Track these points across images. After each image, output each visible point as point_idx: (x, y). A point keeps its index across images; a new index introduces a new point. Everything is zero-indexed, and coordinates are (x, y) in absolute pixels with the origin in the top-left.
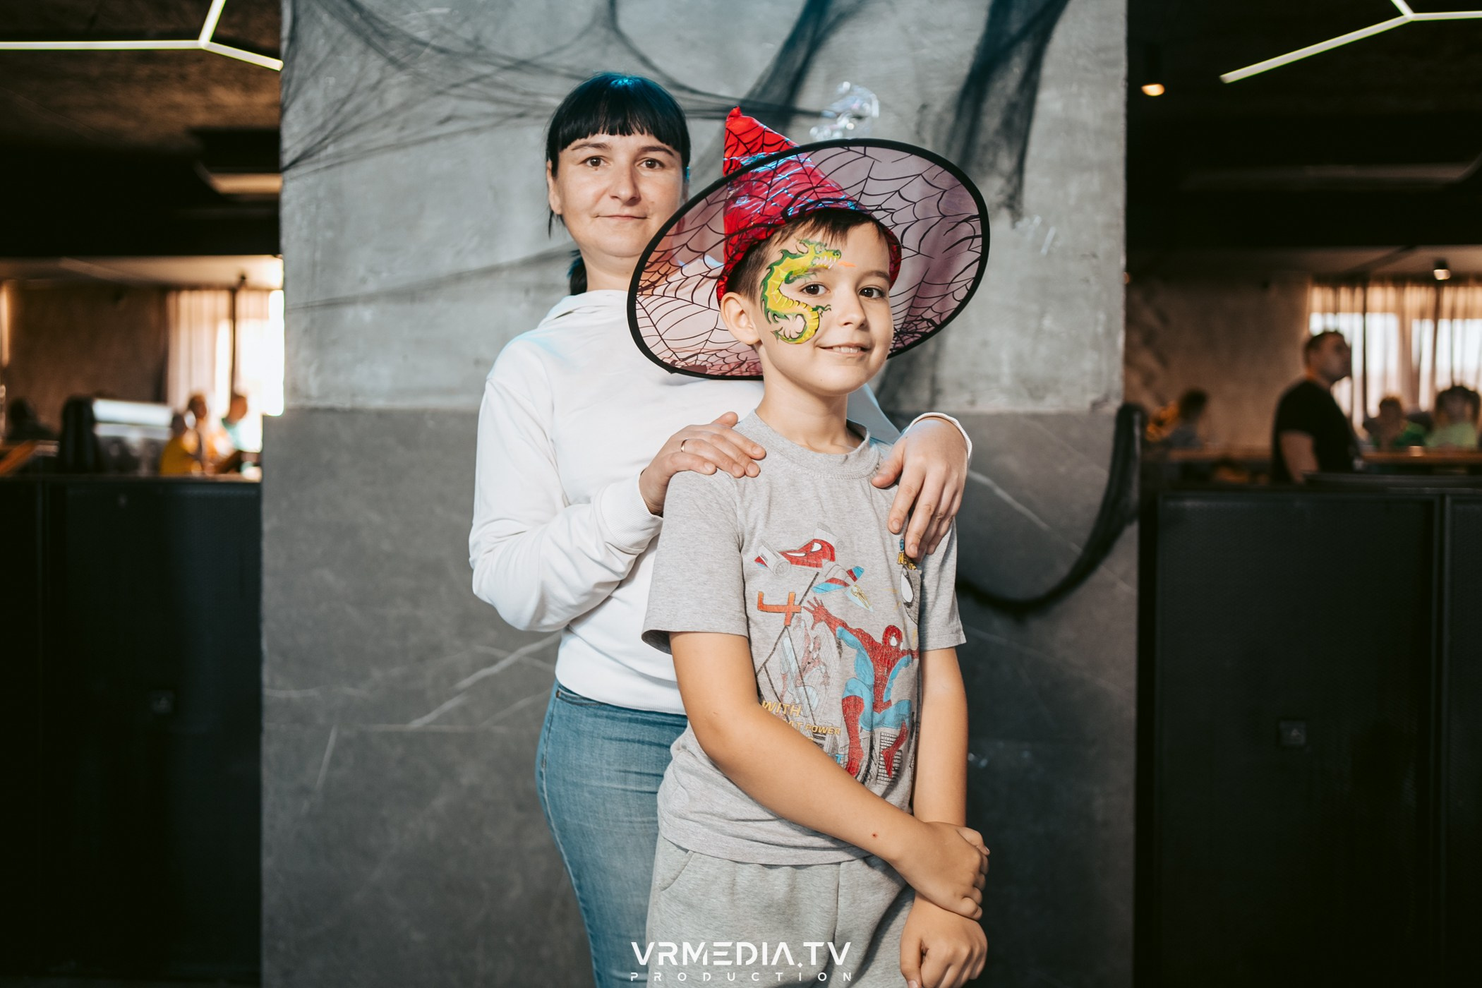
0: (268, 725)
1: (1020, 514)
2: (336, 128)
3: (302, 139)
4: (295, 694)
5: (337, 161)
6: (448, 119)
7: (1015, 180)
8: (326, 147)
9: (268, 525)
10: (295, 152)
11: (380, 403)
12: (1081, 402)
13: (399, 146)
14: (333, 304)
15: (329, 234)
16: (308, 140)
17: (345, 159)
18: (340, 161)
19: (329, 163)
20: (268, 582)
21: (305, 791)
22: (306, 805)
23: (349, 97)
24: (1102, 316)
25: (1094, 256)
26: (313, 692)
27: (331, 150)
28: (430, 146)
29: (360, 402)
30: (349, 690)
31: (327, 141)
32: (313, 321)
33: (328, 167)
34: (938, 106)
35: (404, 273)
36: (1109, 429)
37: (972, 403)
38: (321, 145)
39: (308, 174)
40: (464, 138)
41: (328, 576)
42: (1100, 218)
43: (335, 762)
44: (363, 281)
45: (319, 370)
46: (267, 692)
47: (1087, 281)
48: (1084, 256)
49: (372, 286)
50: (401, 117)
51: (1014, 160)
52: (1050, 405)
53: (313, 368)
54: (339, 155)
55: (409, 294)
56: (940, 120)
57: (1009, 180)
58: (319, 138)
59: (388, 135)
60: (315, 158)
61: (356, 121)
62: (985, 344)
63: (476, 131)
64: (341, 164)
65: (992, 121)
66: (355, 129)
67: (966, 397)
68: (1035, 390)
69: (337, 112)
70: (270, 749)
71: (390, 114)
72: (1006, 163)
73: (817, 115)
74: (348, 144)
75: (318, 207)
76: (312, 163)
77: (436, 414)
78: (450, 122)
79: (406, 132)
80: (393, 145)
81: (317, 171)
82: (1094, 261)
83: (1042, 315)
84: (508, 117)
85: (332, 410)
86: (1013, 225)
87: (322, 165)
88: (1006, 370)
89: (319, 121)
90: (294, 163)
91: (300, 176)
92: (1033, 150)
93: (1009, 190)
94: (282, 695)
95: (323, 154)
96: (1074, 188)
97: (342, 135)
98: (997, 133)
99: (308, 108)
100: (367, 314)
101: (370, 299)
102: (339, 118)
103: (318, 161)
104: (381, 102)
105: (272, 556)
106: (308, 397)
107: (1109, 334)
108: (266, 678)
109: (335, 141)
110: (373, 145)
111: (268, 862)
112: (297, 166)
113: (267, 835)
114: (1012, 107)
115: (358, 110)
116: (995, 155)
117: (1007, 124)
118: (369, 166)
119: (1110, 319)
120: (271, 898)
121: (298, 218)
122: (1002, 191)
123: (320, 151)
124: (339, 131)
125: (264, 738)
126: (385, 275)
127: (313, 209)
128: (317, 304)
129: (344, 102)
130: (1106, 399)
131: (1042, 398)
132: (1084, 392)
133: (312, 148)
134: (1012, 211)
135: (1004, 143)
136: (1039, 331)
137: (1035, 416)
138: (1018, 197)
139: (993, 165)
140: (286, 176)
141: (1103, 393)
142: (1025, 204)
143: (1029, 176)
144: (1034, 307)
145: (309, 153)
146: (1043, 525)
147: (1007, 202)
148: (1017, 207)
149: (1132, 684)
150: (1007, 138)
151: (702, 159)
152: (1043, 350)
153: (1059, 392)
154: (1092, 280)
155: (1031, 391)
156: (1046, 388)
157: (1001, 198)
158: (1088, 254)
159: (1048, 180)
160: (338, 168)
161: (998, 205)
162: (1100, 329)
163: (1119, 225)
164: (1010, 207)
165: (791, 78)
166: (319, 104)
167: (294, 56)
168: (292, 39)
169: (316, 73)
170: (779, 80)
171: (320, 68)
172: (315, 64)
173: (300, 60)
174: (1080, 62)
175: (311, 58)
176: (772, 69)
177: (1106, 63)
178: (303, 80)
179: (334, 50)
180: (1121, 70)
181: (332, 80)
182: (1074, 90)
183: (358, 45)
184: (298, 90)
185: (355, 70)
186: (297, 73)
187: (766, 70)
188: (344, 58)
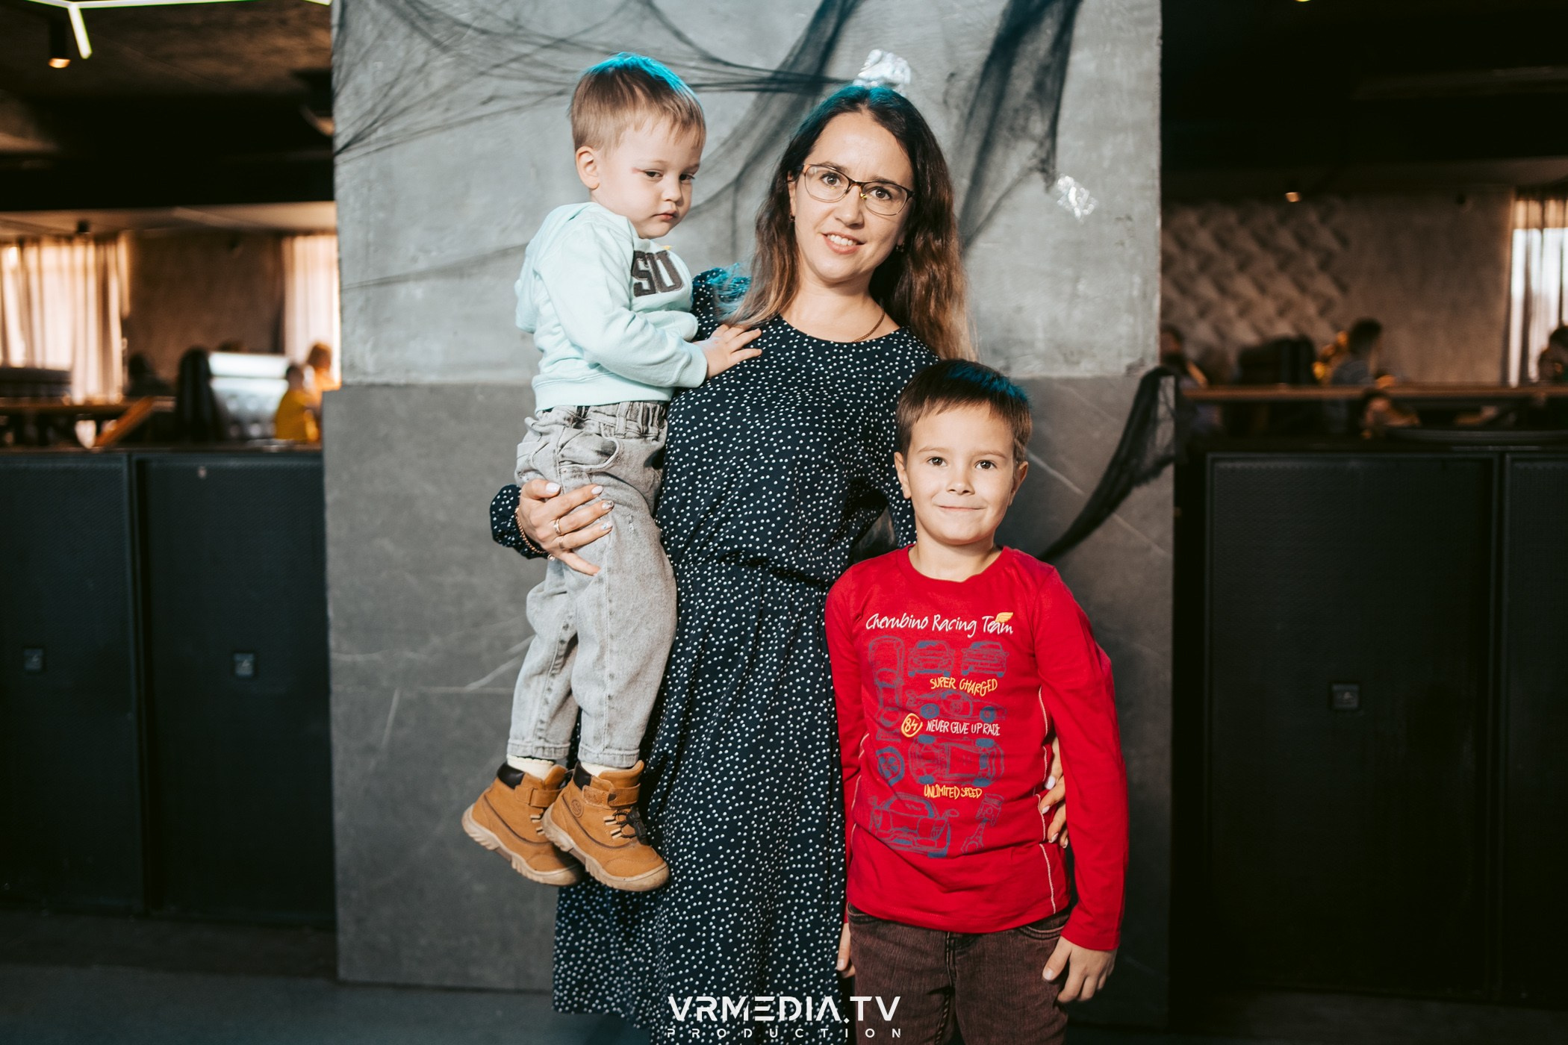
0: (337, 686)
1: (1054, 481)
2: (386, 111)
3: (353, 124)
4: (360, 658)
5: (387, 144)
6: (491, 99)
7: (1048, 144)
8: (375, 130)
9: (331, 496)
10: (347, 136)
11: (431, 378)
12: (1117, 367)
13: (445, 127)
14: (385, 282)
15: (381, 215)
16: (359, 124)
17: (394, 141)
18: (388, 143)
19: (379, 146)
20: (332, 552)
21: (370, 750)
22: (372, 763)
23: (396, 80)
24: (1137, 280)
25: (1129, 218)
26: (376, 656)
27: (381, 132)
28: (474, 125)
29: (414, 377)
30: (411, 655)
31: (376, 125)
32: (368, 300)
33: (378, 150)
34: (968, 72)
35: (452, 251)
38: (371, 128)
39: (360, 157)
40: (507, 117)
41: (387, 545)
42: (1135, 180)
43: (399, 723)
44: (414, 260)
45: (375, 347)
46: (334, 656)
47: (1122, 244)
48: (1119, 219)
49: (422, 265)
50: (445, 99)
51: (1047, 123)
52: (1085, 370)
53: (369, 346)
54: (388, 137)
55: (456, 271)
56: (971, 86)
57: (1041, 144)
58: (369, 122)
59: (434, 117)
60: (366, 141)
61: (403, 103)
62: (1019, 310)
63: (518, 109)
64: (390, 146)
65: (1022, 85)
66: (404, 111)
67: (1001, 363)
68: (1070, 355)
69: (386, 95)
70: (338, 710)
71: (435, 96)
72: (1038, 126)
74: (396, 126)
75: (370, 189)
76: (362, 146)
77: (488, 389)
78: (492, 103)
79: (450, 114)
80: (439, 127)
81: (368, 153)
82: (1129, 223)
83: (1076, 280)
84: (548, 95)
85: (387, 386)
86: (1046, 187)
87: (373, 147)
88: (1040, 335)
89: (369, 105)
90: (346, 147)
91: (352, 159)
92: (1065, 113)
93: (1044, 155)
94: (347, 658)
95: (373, 137)
96: (1108, 151)
97: (391, 118)
98: (1029, 96)
99: (358, 92)
100: (418, 291)
101: (421, 276)
102: (387, 102)
103: (368, 144)
104: (428, 84)
105: (335, 527)
106: (365, 374)
107: (1144, 296)
108: (333, 642)
109: (383, 124)
110: (420, 127)
111: (339, 816)
112: (349, 151)
113: (338, 791)
114: (1044, 69)
115: (405, 93)
116: (1027, 119)
117: (1039, 87)
118: (417, 147)
119: (1145, 282)
120: (343, 850)
121: (351, 200)
122: (1034, 155)
123: (370, 134)
124: (387, 114)
125: (333, 699)
126: (434, 254)
127: (365, 190)
128: (372, 283)
129: (392, 85)
130: (1139, 365)
131: (1078, 363)
132: (1119, 355)
133: (363, 131)
134: (1045, 175)
135: (1036, 106)
136: (1074, 295)
137: (1068, 381)
138: (1051, 161)
139: (1024, 129)
140: (339, 159)
141: (1139, 356)
142: (1058, 168)
143: (1062, 140)
144: (1068, 272)
145: (361, 137)
146: (1077, 490)
147: (1040, 166)
148: (1051, 171)
149: (1168, 647)
150: (1040, 101)
151: (735, 131)
152: (1078, 314)
153: (1094, 356)
154: (1127, 242)
155: (1065, 355)
156: (1081, 353)
157: (1034, 162)
158: (1122, 216)
159: (1081, 143)
160: (388, 151)
161: (1031, 170)
162: (1136, 293)
163: (1153, 187)
164: (1043, 171)
165: (821, 48)
166: (368, 89)
167: (344, 42)
168: (342, 25)
169: (365, 58)
170: (810, 49)
171: (367, 53)
172: (364, 49)
173: (349, 46)
174: (1114, 21)
175: (359, 43)
176: (803, 39)
177: (1141, 22)
178: (353, 65)
179: (381, 36)
180: (1156, 28)
181: (380, 64)
182: (1108, 49)
183: (403, 29)
184: (347, 76)
185: (401, 53)
186: (347, 59)
187: (798, 41)
188: (391, 42)
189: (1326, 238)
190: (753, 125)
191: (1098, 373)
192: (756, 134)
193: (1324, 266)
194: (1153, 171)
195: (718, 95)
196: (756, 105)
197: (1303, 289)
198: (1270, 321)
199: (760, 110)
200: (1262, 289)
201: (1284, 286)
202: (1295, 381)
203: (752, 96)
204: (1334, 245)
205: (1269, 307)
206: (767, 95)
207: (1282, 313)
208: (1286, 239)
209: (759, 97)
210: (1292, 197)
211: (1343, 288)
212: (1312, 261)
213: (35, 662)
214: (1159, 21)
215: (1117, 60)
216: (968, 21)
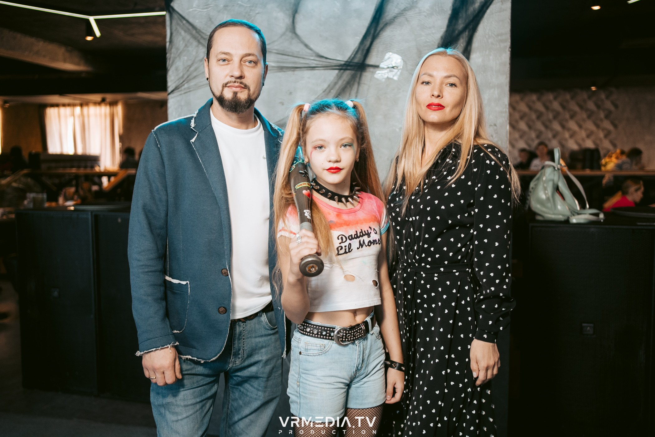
2: (188, 77)
3: (175, 82)
8: (184, 85)
10: (172, 88)
16: (177, 82)
17: (191, 89)
18: (189, 90)
19: (185, 91)
23: (192, 64)
25: (495, 125)
27: (186, 86)
31: (184, 83)
33: (185, 93)
38: (182, 84)
39: (177, 96)
42: (498, 109)
47: (492, 136)
48: (491, 125)
54: (189, 88)
58: (181, 82)
60: (180, 89)
61: (195, 74)
64: (190, 91)
66: (195, 77)
69: (188, 71)
73: (377, 67)
74: (192, 83)
75: (182, 109)
76: (179, 91)
81: (181, 94)
82: (495, 127)
87: (183, 92)
89: (181, 75)
90: (172, 91)
91: (175, 97)
95: (183, 88)
96: (486, 96)
97: (190, 80)
99: (177, 69)
102: (189, 73)
103: (181, 91)
109: (187, 82)
110: (201, 84)
112: (174, 93)
115: (196, 70)
118: (200, 92)
121: (174, 113)
123: (181, 87)
124: (189, 78)
127: (180, 110)
129: (190, 67)
133: (179, 85)
140: (170, 97)
145: (178, 88)
151: (329, 86)
154: (494, 136)
158: (492, 124)
160: (188, 93)
163: (506, 112)
165: (365, 52)
166: (181, 68)
167: (171, 48)
168: (171, 42)
169: (179, 55)
170: (360, 52)
171: (181, 53)
172: (179, 52)
173: (173, 50)
174: (490, 41)
175: (177, 49)
176: (358, 48)
177: (502, 41)
178: (175, 58)
179: (186, 46)
180: (508, 44)
181: (186, 58)
182: (487, 53)
183: (195, 43)
184: (173, 62)
185: (194, 53)
186: (172, 55)
187: (355, 49)
188: (190, 49)
189: (608, 105)
190: (336, 83)
192: (337, 87)
193: (607, 117)
194: (506, 105)
195: (323, 71)
196: (337, 75)
197: (598, 126)
198: (583, 140)
199: (339, 77)
200: (580, 126)
201: (590, 125)
202: (592, 168)
203: (337, 71)
204: (612, 108)
205: (583, 134)
206: (342, 71)
207: (588, 136)
208: (591, 105)
209: (339, 72)
210: (593, 88)
211: (615, 126)
212: (602, 115)
213: (56, 294)
214: (509, 40)
215: (491, 57)
216: (428, 40)
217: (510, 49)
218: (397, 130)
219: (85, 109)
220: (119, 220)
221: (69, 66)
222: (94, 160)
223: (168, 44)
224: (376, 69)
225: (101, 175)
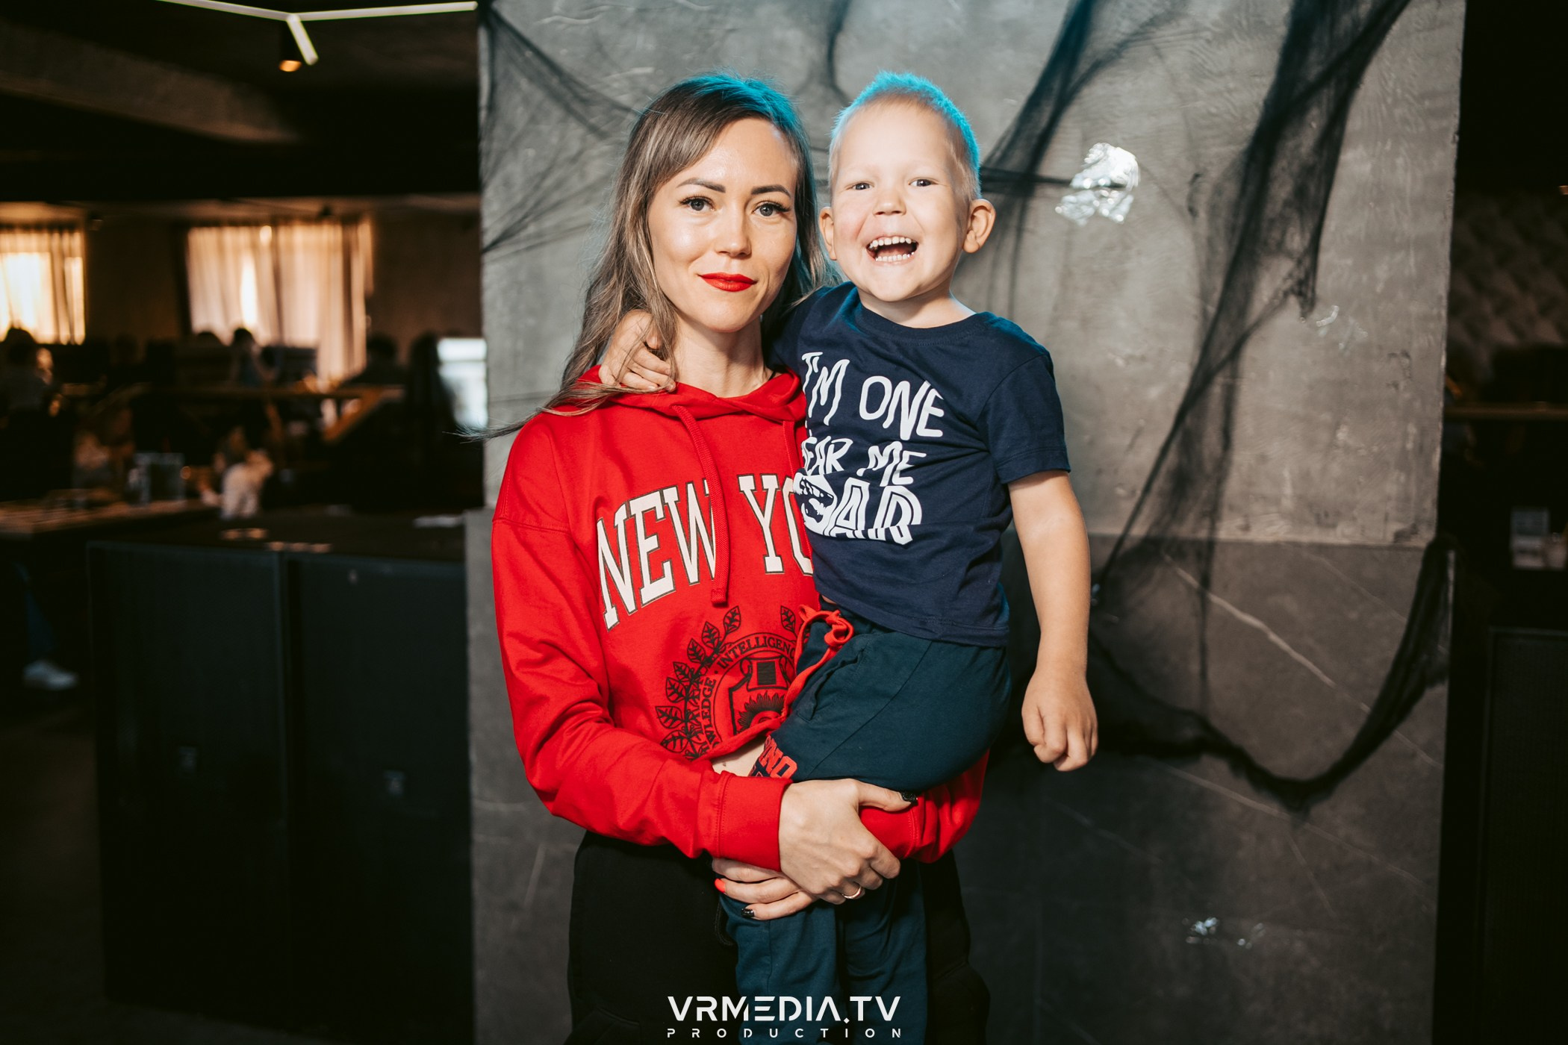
0: (479, 837)
1: (1300, 665)
2: (538, 203)
3: (502, 218)
4: (503, 808)
5: (537, 241)
7: (1307, 262)
8: (525, 227)
9: (474, 631)
10: (495, 232)
12: (1383, 533)
15: (531, 321)
16: (508, 218)
17: (546, 238)
18: (539, 242)
19: (529, 244)
21: (513, 907)
22: (515, 922)
23: (549, 171)
24: (1412, 429)
25: (1406, 355)
26: (519, 808)
27: (532, 229)
31: (527, 220)
33: (529, 248)
34: (1214, 173)
36: (1416, 568)
37: (1246, 528)
38: (522, 223)
39: (508, 256)
42: (1415, 308)
43: (543, 881)
46: (476, 803)
47: (1395, 386)
48: (1393, 355)
51: (1308, 236)
52: (1342, 535)
54: (539, 235)
56: (1218, 190)
57: (1299, 262)
58: (520, 216)
59: (591, 212)
60: (516, 238)
61: (556, 197)
62: (1263, 458)
64: (542, 244)
65: (1281, 190)
66: (556, 206)
67: (1239, 521)
68: (1323, 515)
69: (537, 187)
70: (480, 861)
71: (592, 188)
72: (1296, 241)
73: (1064, 184)
74: (549, 222)
75: (519, 292)
76: (513, 244)
80: (594, 224)
81: (517, 252)
82: (1406, 361)
83: (1336, 427)
86: (1304, 315)
87: (523, 246)
88: (1288, 490)
89: (519, 198)
90: (495, 244)
91: (501, 258)
92: (1331, 224)
93: (1302, 276)
94: (489, 807)
95: (523, 234)
96: (1382, 272)
97: (543, 213)
98: (1287, 204)
99: (507, 184)
102: (539, 194)
103: (518, 242)
104: (583, 176)
105: (479, 664)
107: (1421, 450)
108: (475, 788)
109: (535, 219)
110: (573, 224)
112: (498, 248)
113: (479, 949)
114: (1308, 171)
115: (558, 185)
116: (1284, 233)
117: (1300, 192)
118: (571, 246)
119: (1423, 432)
121: (500, 304)
122: (1290, 275)
123: (519, 231)
124: (539, 208)
125: (475, 851)
127: (514, 294)
128: (520, 397)
129: (544, 176)
130: (1414, 531)
131: (1334, 526)
132: (1386, 519)
133: (513, 227)
134: (1302, 299)
135: (1295, 216)
136: (1332, 445)
137: (1321, 548)
138: (1311, 283)
139: (1280, 244)
140: (488, 258)
141: (1411, 522)
142: (1319, 291)
143: (1325, 258)
144: (1326, 417)
145: (510, 233)
146: (1327, 680)
147: (1296, 289)
148: (1309, 294)
149: (1434, 874)
150: (1301, 213)
152: (1336, 469)
153: (1354, 519)
154: (1402, 385)
155: (1318, 516)
156: (1338, 514)
157: (1290, 283)
158: (1398, 353)
159: (1349, 262)
160: (539, 250)
161: (1286, 294)
162: (1410, 446)
163: (1439, 316)
164: (1300, 294)
165: (1034, 141)
166: (519, 180)
167: (493, 126)
168: (492, 107)
169: (515, 145)
170: (1021, 143)
171: (519, 138)
172: (514, 135)
173: (499, 131)
174: (1398, 112)
175: (510, 128)
176: (1013, 130)
177: (1433, 113)
178: (502, 153)
179: (533, 120)
180: (1452, 122)
181: (531, 153)
182: (1388, 147)
183: (557, 113)
184: (497, 163)
185: (554, 140)
186: (496, 145)
187: (1008, 132)
188: (544, 127)
191: (1358, 539)
194: (1440, 298)
198: (1530, 321)
200: (1524, 286)
201: (1549, 283)
205: (1531, 304)
207: (1544, 311)
208: (1553, 231)
213: (189, 759)
214: (1457, 113)
215: (1400, 161)
216: (1213, 110)
217: (1457, 138)
218: (1120, 362)
219: (283, 234)
220: (353, 577)
221: (243, 131)
222: (303, 359)
223: (483, 114)
224: (1065, 190)
225: (318, 399)
